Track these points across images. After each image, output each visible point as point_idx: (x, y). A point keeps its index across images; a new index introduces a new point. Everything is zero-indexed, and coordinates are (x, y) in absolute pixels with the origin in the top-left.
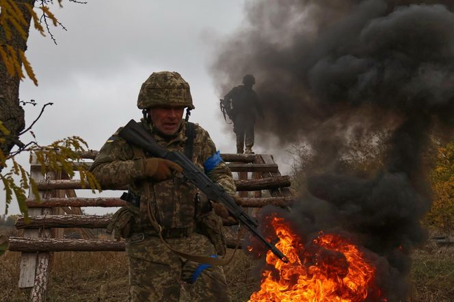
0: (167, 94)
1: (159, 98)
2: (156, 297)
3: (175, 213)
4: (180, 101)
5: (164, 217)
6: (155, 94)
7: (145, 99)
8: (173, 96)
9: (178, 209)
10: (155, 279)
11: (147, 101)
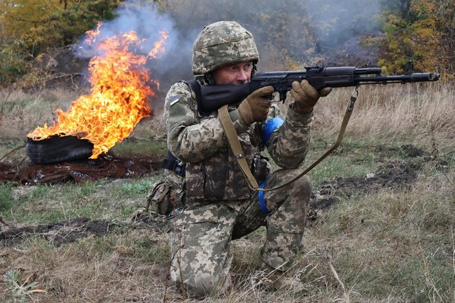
0: (236, 48)
1: (227, 55)
2: (205, 255)
3: (227, 182)
4: (251, 54)
5: (214, 187)
6: (221, 51)
7: (208, 61)
8: (243, 50)
9: (231, 177)
10: (201, 238)
11: (211, 62)
